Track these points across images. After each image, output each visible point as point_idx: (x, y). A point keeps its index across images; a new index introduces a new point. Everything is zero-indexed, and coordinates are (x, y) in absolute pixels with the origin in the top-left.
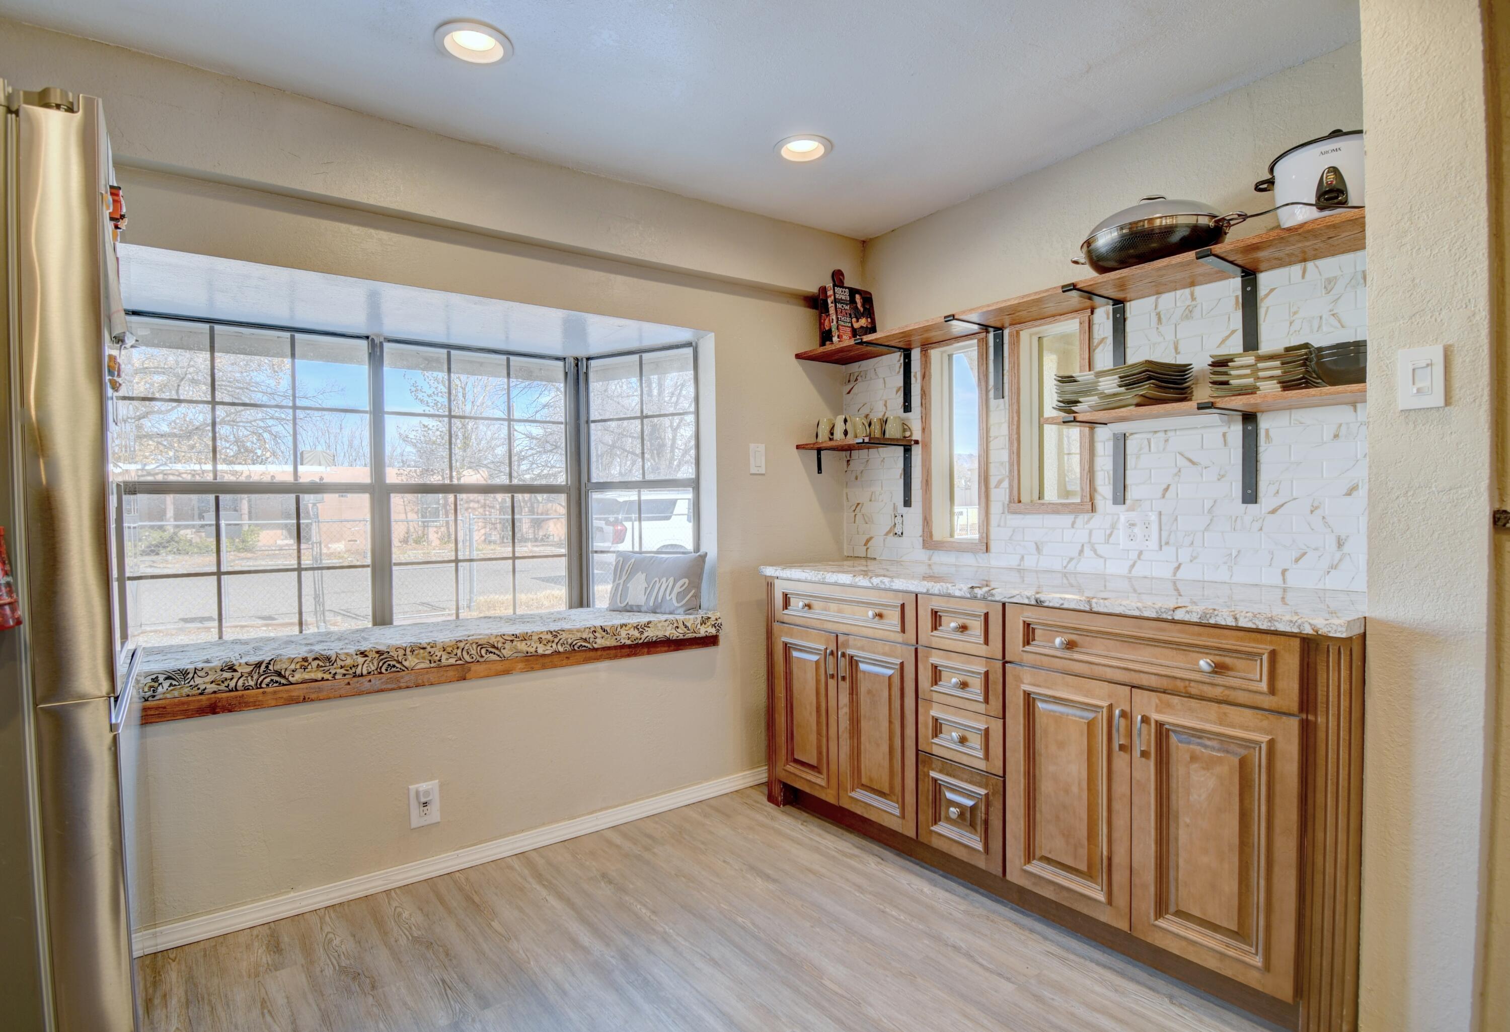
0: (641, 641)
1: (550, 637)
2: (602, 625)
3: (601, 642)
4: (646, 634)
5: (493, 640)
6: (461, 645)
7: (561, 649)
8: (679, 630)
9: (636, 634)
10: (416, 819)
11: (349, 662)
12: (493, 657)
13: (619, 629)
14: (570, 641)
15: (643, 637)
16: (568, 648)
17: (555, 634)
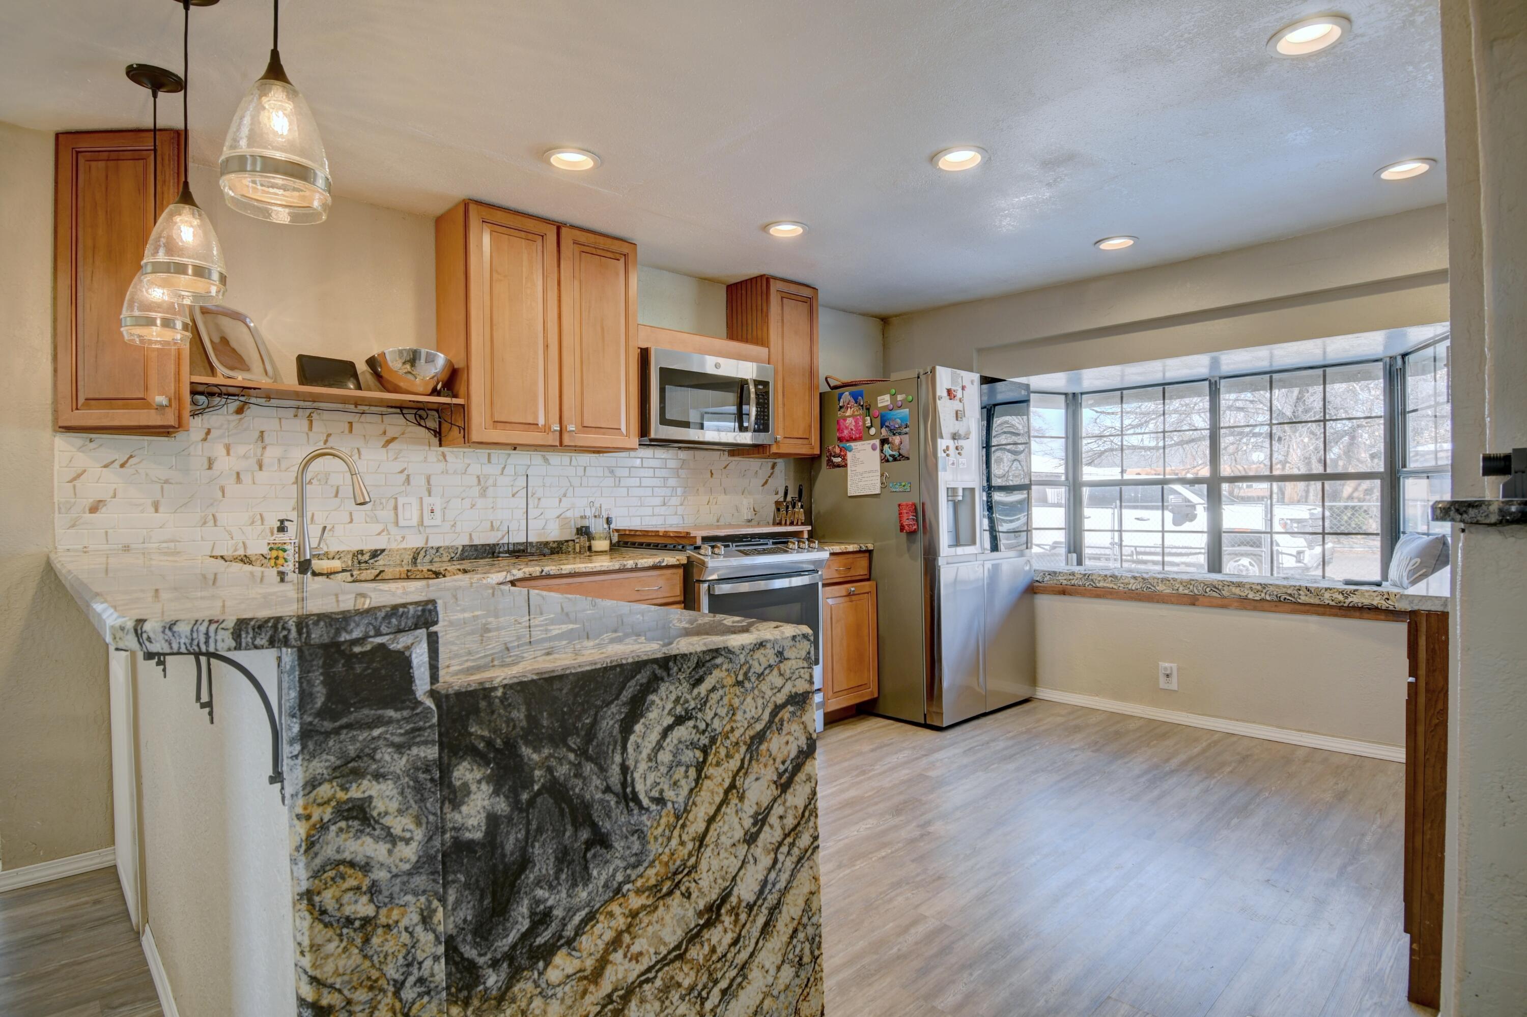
0: (1346, 605)
1: (1259, 587)
2: (1308, 585)
3: (1303, 599)
4: (1350, 600)
5: (1215, 583)
6: (1193, 583)
7: (1268, 598)
8: (1389, 602)
9: (1341, 597)
10: (1162, 683)
11: (1126, 581)
12: (1214, 594)
13: (1323, 591)
14: (1275, 593)
15: (1348, 601)
16: (1275, 599)
17: (1264, 586)
